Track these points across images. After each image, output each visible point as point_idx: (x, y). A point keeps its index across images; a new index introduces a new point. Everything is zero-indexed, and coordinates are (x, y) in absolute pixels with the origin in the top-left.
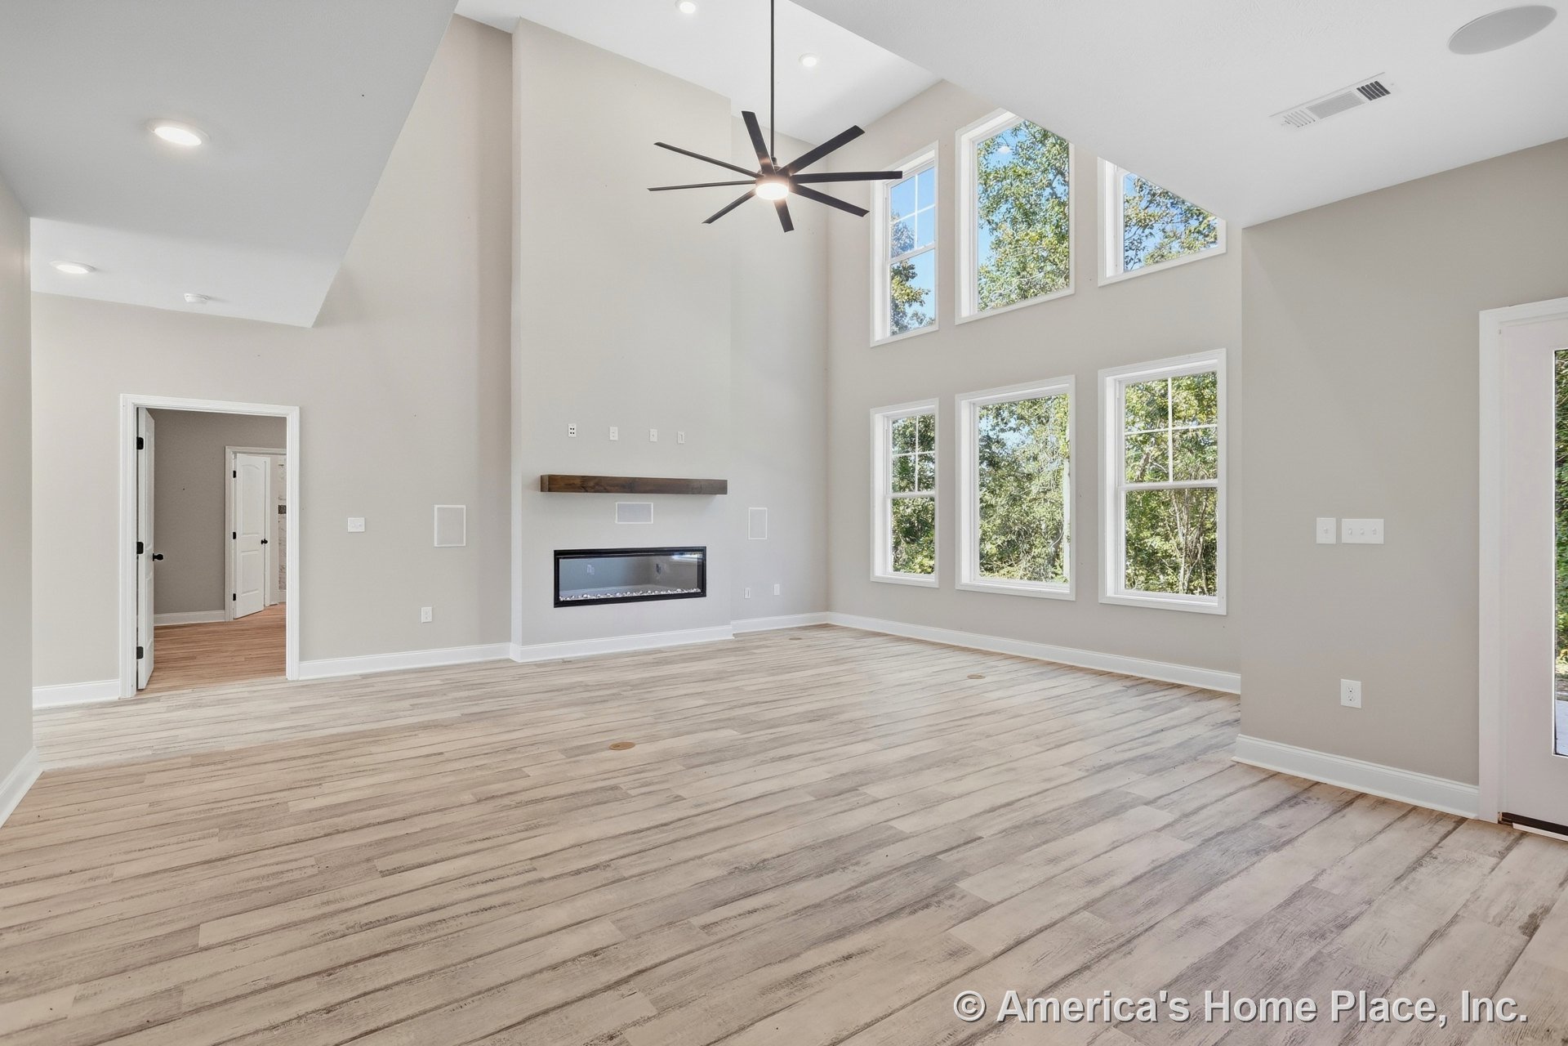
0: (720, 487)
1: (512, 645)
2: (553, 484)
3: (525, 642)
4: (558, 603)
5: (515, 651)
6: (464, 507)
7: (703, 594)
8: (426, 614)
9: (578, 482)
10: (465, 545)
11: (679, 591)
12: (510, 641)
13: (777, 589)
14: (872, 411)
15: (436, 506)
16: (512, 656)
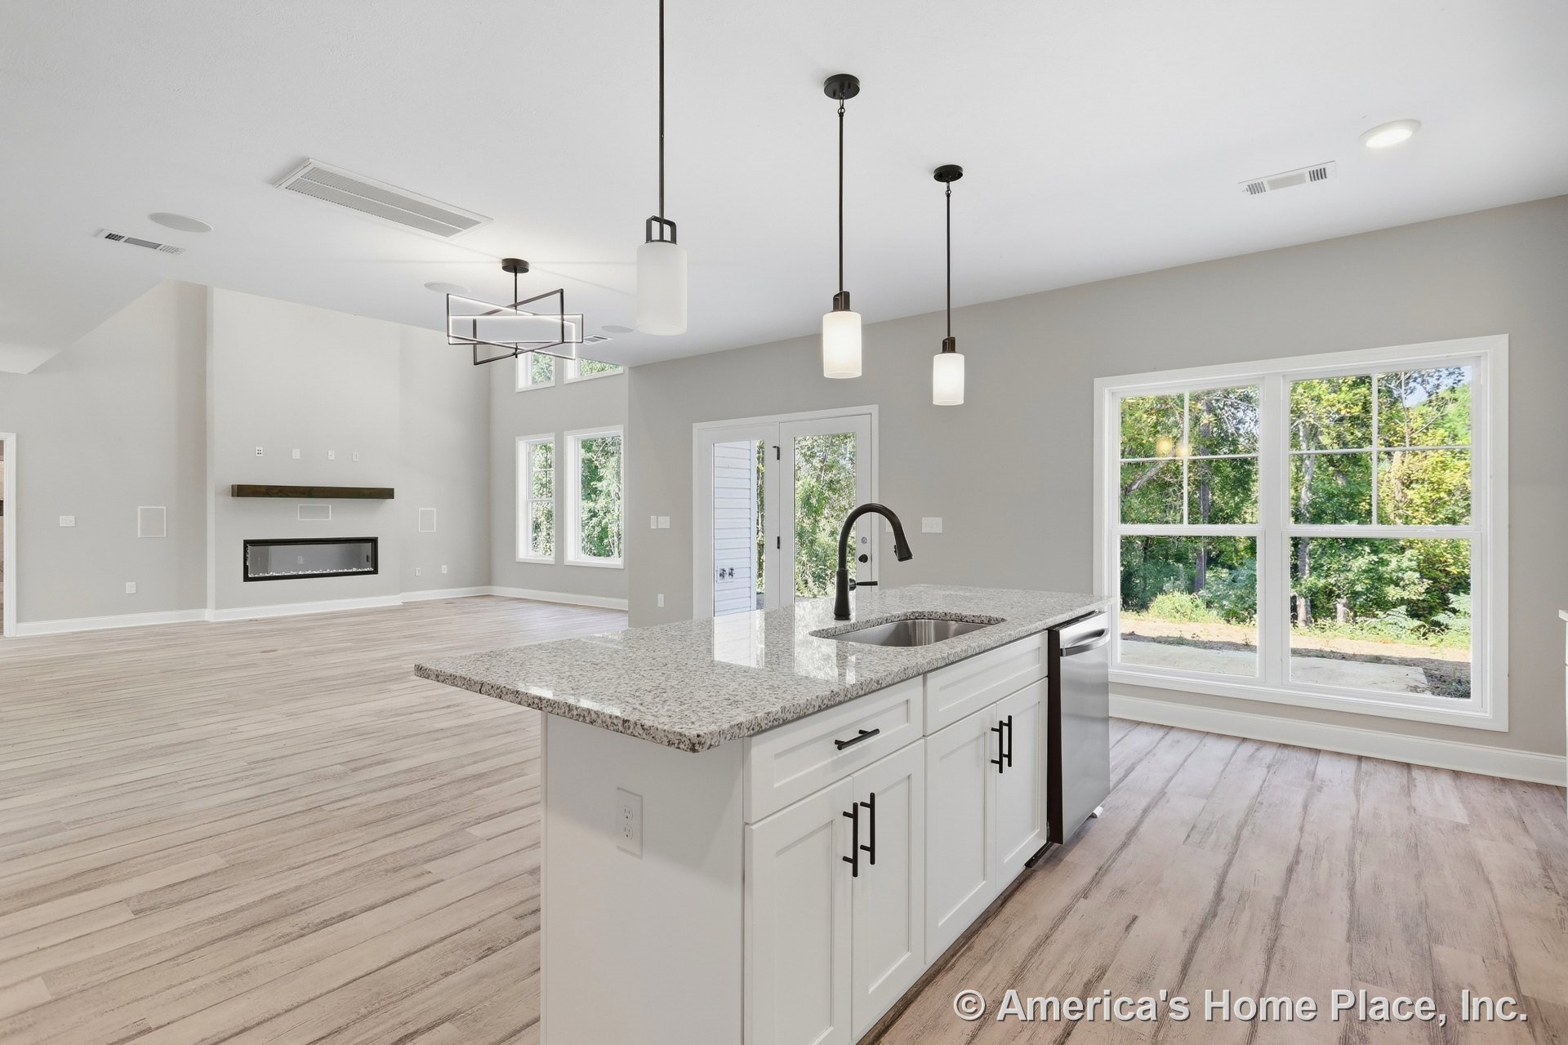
0: (388, 494)
1: (207, 610)
2: (242, 491)
3: (217, 608)
4: (247, 579)
5: (210, 615)
6: (164, 507)
7: (375, 572)
8: (130, 588)
9: (263, 490)
10: (165, 535)
11: (354, 570)
12: (206, 607)
13: (444, 569)
14: (517, 438)
15: (140, 507)
16: (207, 618)
